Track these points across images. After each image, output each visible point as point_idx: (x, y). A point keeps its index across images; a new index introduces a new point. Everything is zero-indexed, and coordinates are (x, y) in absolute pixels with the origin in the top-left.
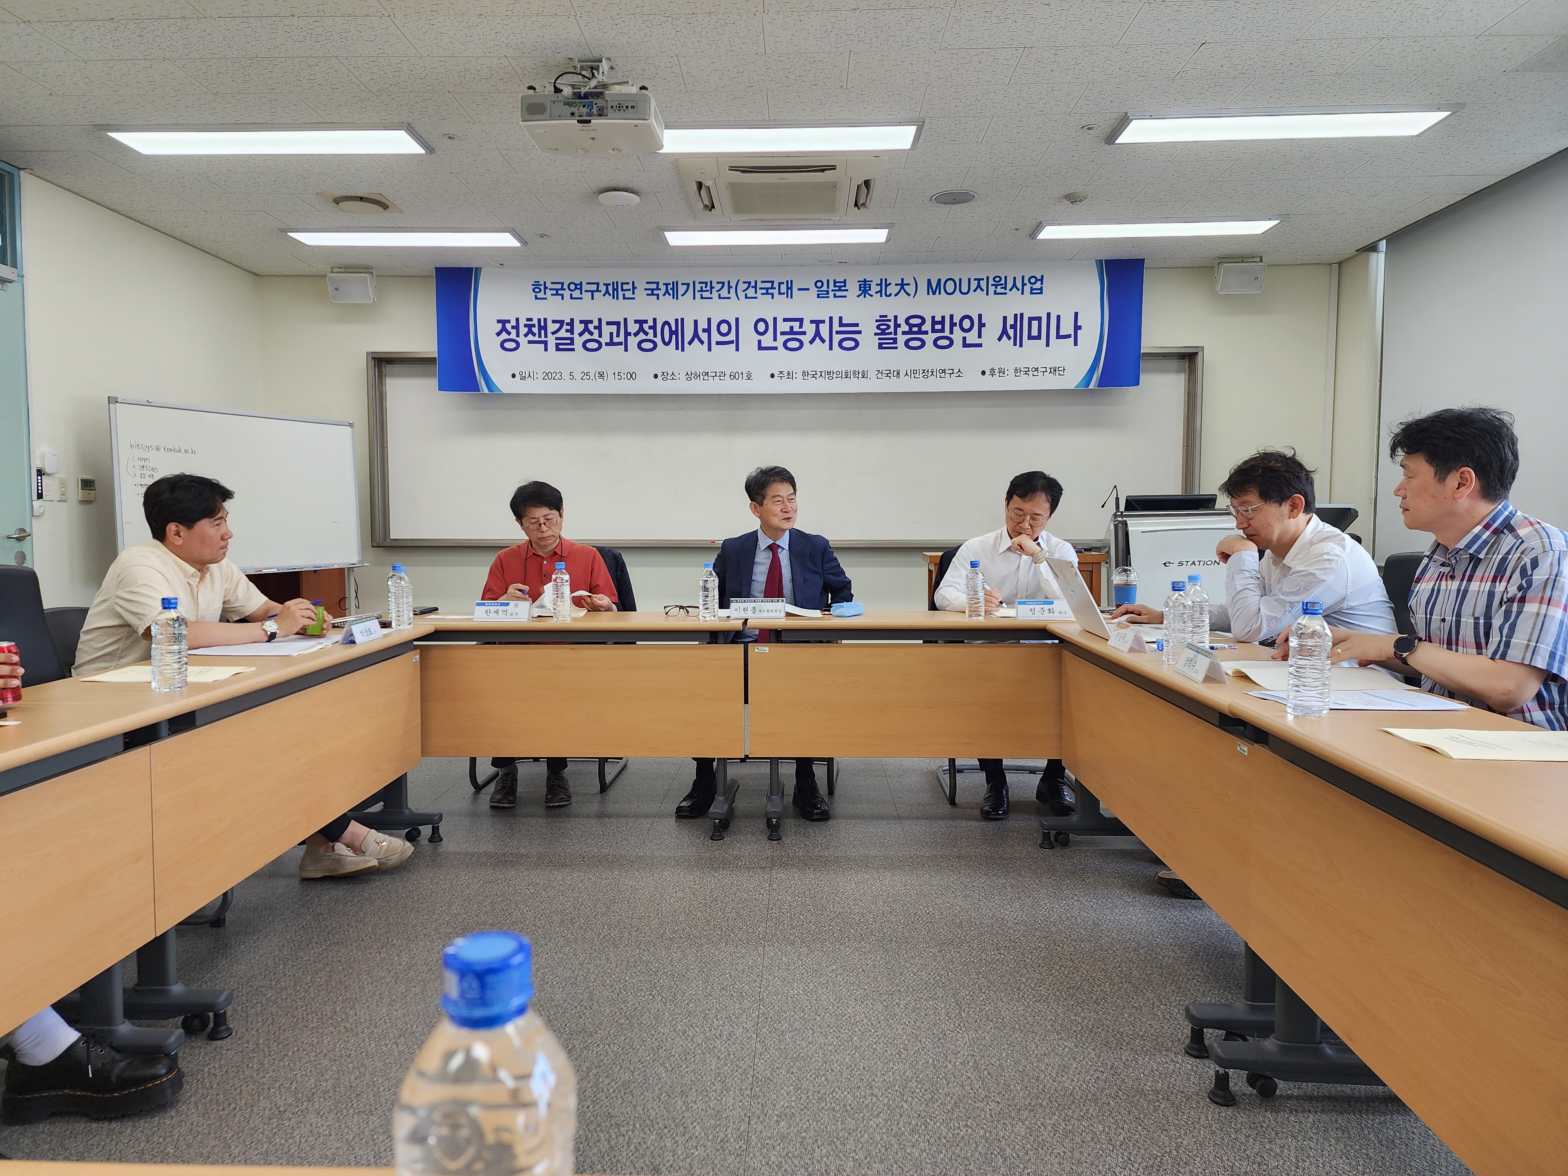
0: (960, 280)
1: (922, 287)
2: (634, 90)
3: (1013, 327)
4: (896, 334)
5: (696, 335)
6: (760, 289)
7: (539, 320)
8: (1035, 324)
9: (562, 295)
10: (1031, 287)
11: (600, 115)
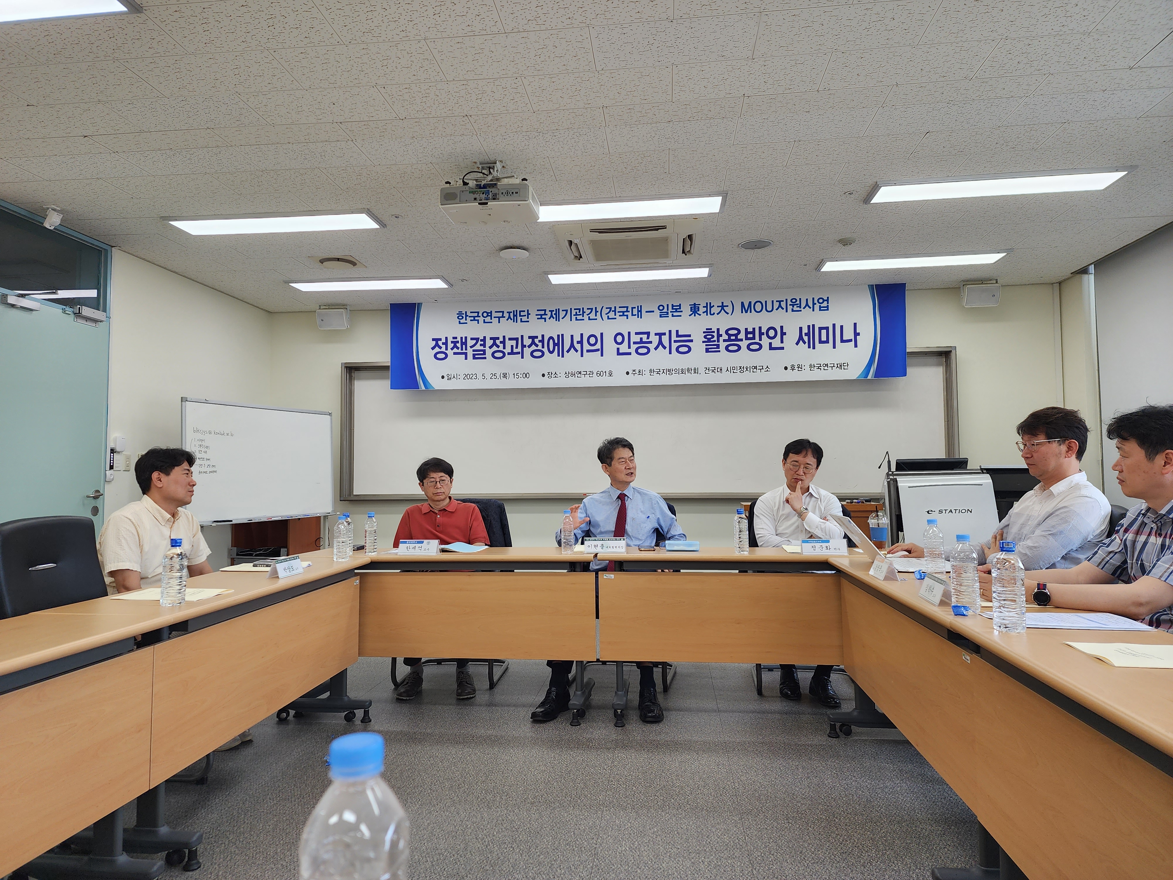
0: (766, 302)
1: (738, 307)
2: (518, 181)
3: (808, 334)
4: (718, 341)
5: (572, 345)
6: (618, 312)
7: (462, 338)
8: (824, 332)
9: (478, 320)
10: (820, 306)
11: (494, 199)
